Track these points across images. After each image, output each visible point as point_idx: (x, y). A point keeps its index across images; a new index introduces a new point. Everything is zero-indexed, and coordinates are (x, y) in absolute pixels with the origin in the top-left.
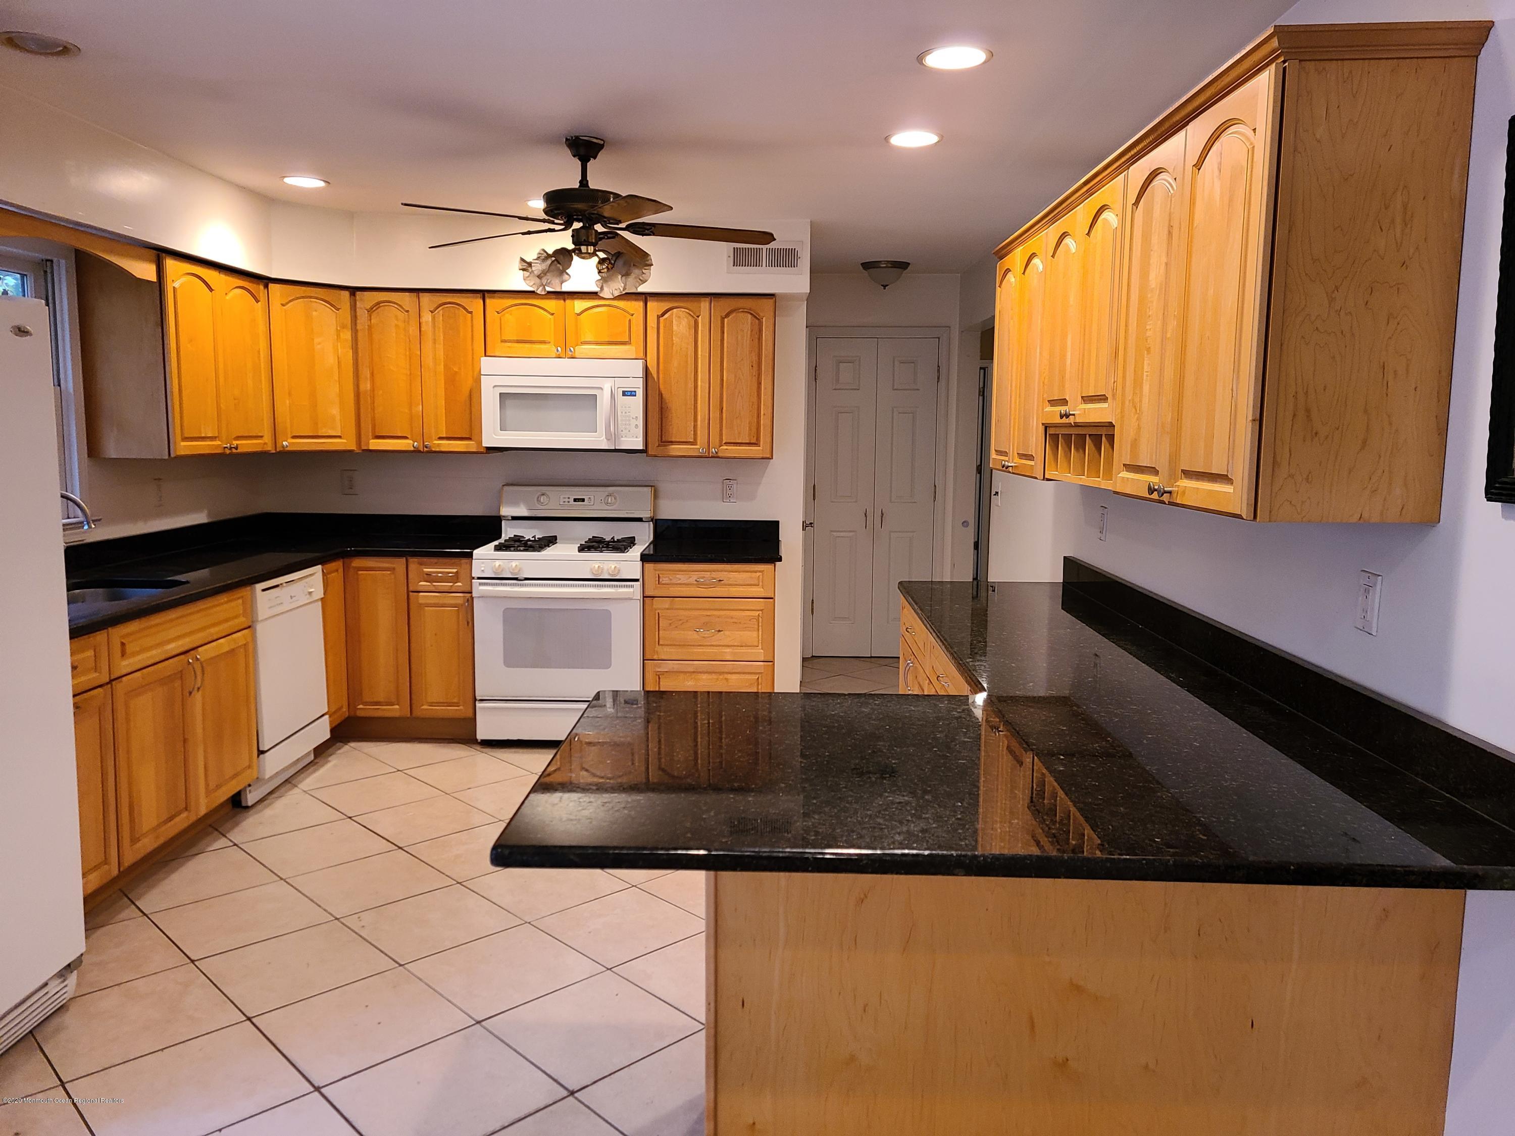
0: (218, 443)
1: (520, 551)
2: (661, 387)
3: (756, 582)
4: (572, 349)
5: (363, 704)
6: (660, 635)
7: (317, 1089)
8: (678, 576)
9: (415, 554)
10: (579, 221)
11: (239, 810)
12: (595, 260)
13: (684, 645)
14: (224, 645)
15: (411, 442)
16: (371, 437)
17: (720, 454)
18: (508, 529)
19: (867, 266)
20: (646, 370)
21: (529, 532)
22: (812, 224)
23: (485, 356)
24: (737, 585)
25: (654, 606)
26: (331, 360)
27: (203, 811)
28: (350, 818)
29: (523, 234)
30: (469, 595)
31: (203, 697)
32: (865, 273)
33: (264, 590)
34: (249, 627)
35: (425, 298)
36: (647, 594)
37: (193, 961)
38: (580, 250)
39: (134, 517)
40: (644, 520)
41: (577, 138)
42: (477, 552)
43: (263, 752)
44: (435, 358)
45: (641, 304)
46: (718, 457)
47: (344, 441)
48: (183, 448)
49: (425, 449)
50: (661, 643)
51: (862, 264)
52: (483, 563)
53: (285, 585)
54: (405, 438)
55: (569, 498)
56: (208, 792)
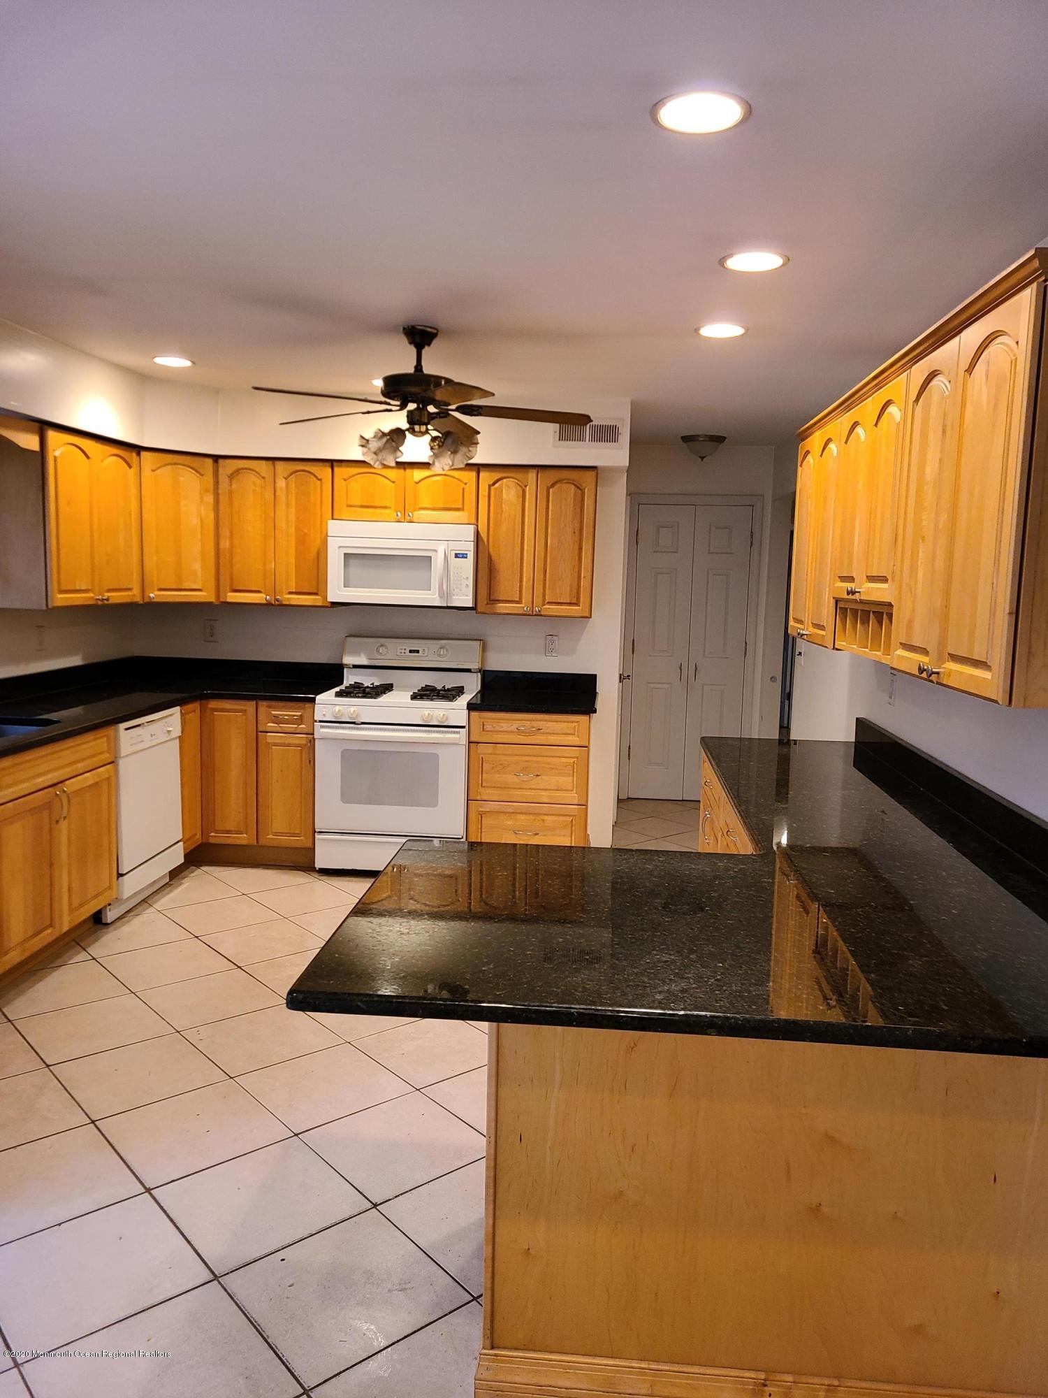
0: (91, 595)
1: (359, 697)
2: (491, 550)
3: (572, 732)
4: (411, 514)
5: (216, 832)
6: (484, 778)
7: (148, 1190)
8: (500, 724)
9: (265, 698)
10: (413, 402)
11: (100, 926)
12: (427, 438)
13: (505, 788)
14: (89, 778)
15: (264, 596)
16: (228, 590)
17: (542, 613)
18: (350, 676)
19: (687, 439)
20: (477, 534)
21: (368, 679)
22: (632, 403)
23: (333, 519)
24: (554, 734)
25: (479, 752)
26: (195, 521)
27: (66, 928)
28: (197, 937)
29: (363, 413)
30: (312, 736)
31: (69, 825)
32: (685, 445)
33: (126, 729)
34: (113, 762)
35: (279, 465)
36: (472, 739)
37: (48, 1066)
38: (413, 429)
39: (17, 660)
40: (472, 671)
41: (413, 327)
42: (319, 698)
43: (122, 875)
44: (288, 522)
45: (474, 474)
46: (541, 615)
47: (204, 593)
48: (60, 599)
49: (277, 603)
50: (483, 785)
51: (682, 437)
52: (324, 708)
53: (146, 724)
54: (259, 592)
55: (405, 649)
56: (71, 910)
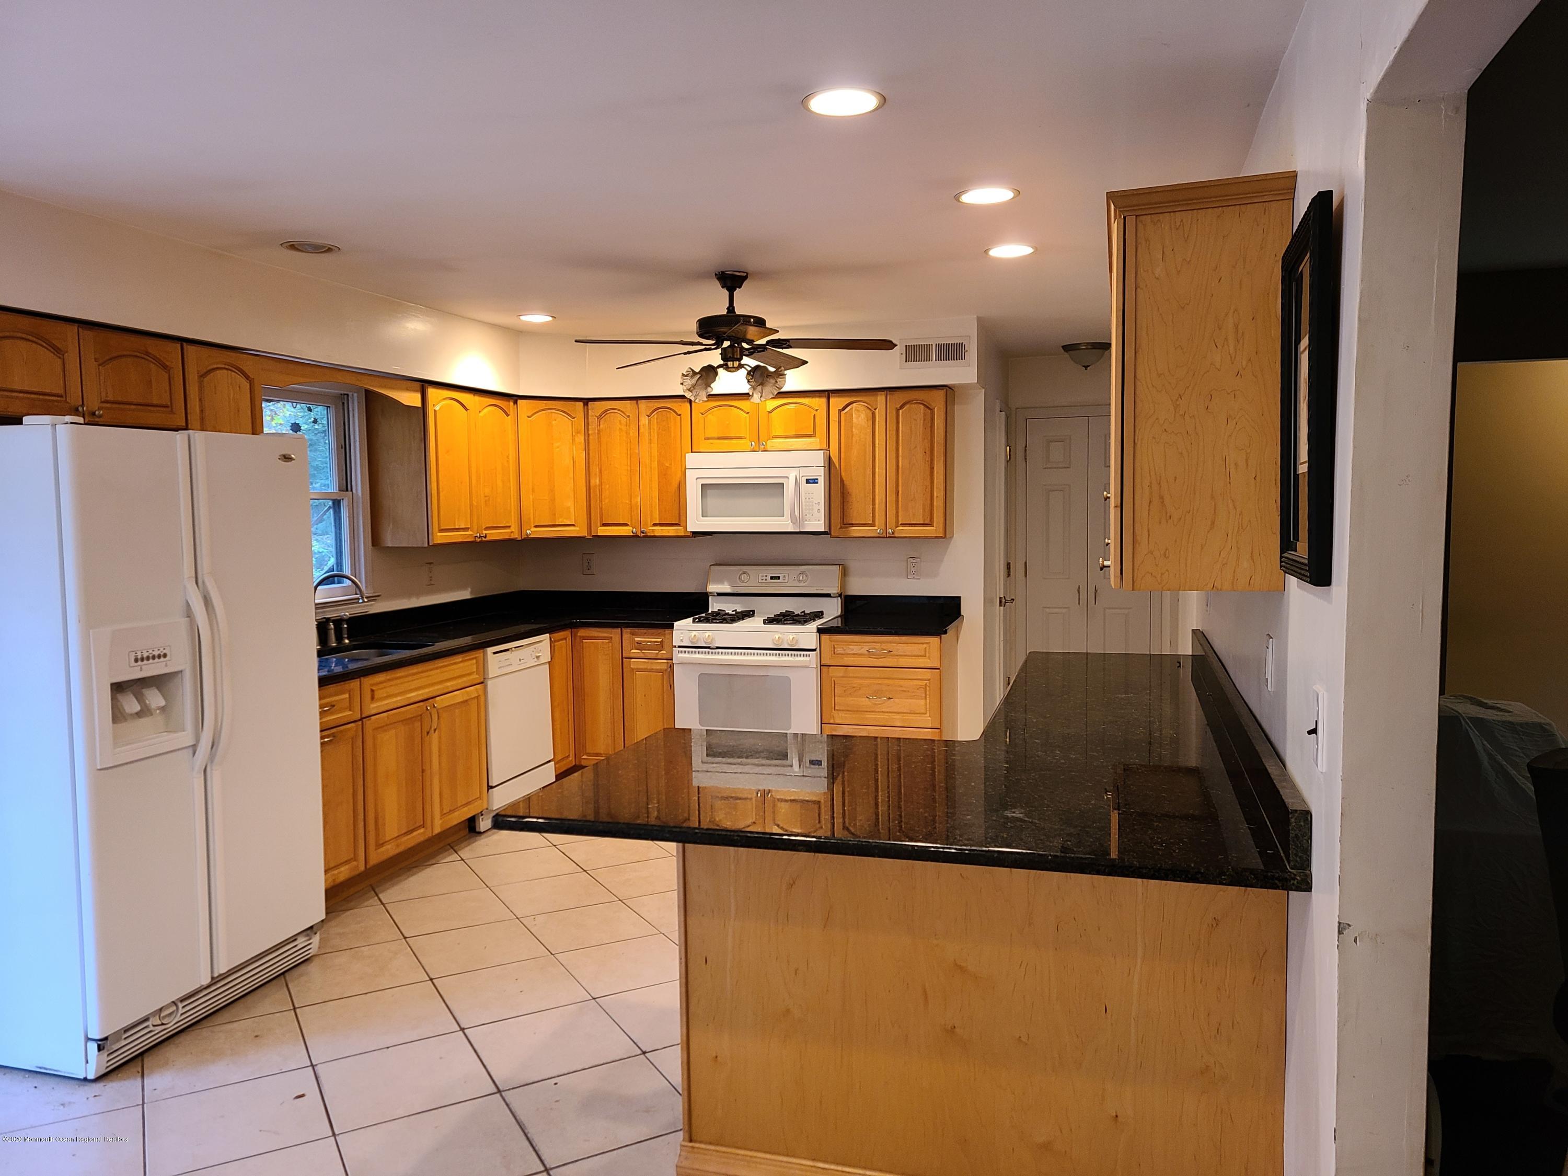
0: (470, 533)
1: (716, 623)
2: (843, 474)
3: (923, 653)
4: (764, 443)
5: (589, 754)
6: (836, 701)
7: (462, 1029)
8: (850, 647)
9: (628, 626)
10: (727, 340)
11: (474, 834)
13: (857, 711)
14: (459, 696)
15: (631, 528)
16: (599, 525)
17: (896, 535)
18: (715, 604)
19: (1067, 348)
20: (829, 460)
21: (730, 607)
22: (979, 319)
23: (692, 452)
24: (906, 656)
25: (830, 674)
26: (568, 462)
27: (437, 830)
28: (555, 846)
29: (685, 354)
30: (671, 661)
31: (440, 737)
32: (1066, 355)
33: (495, 653)
34: (482, 683)
35: (643, 404)
36: (824, 662)
37: (405, 938)
39: (409, 595)
40: (832, 595)
41: (723, 272)
42: (677, 624)
43: (492, 787)
44: (650, 456)
45: (824, 400)
46: (895, 537)
47: (577, 529)
48: (440, 538)
49: (642, 534)
50: (836, 708)
51: (1063, 347)
52: (682, 633)
53: (514, 649)
54: (627, 525)
55: (766, 576)
56: (443, 815)
